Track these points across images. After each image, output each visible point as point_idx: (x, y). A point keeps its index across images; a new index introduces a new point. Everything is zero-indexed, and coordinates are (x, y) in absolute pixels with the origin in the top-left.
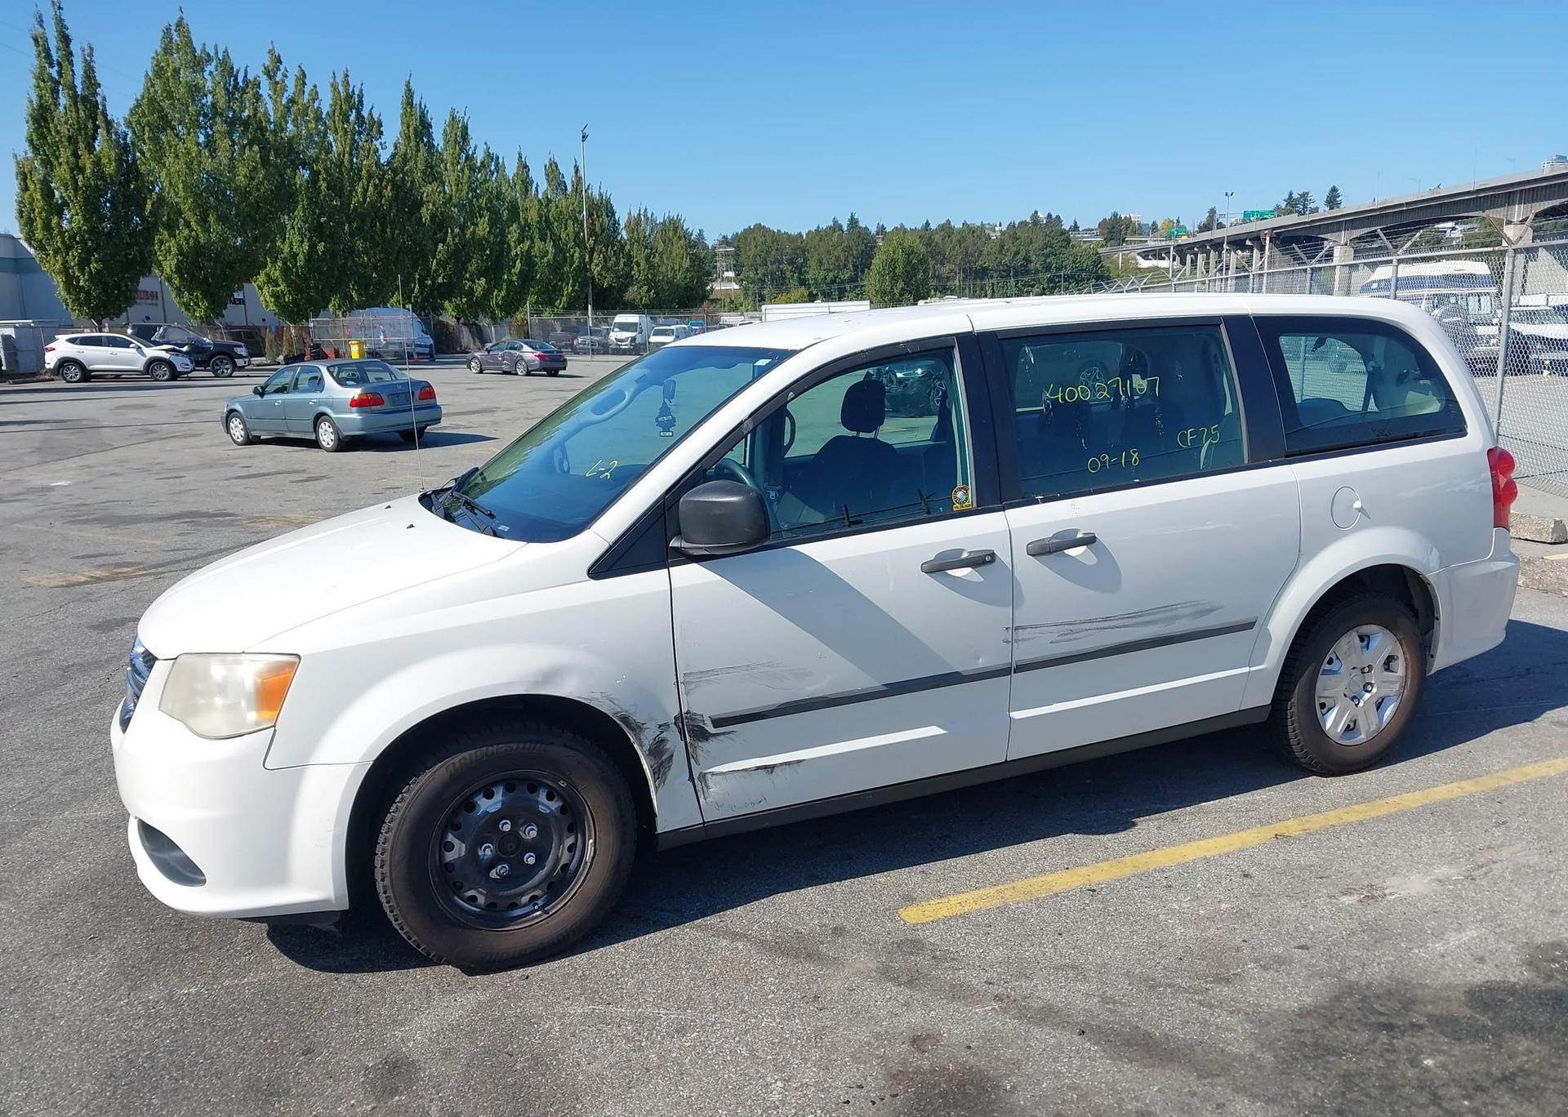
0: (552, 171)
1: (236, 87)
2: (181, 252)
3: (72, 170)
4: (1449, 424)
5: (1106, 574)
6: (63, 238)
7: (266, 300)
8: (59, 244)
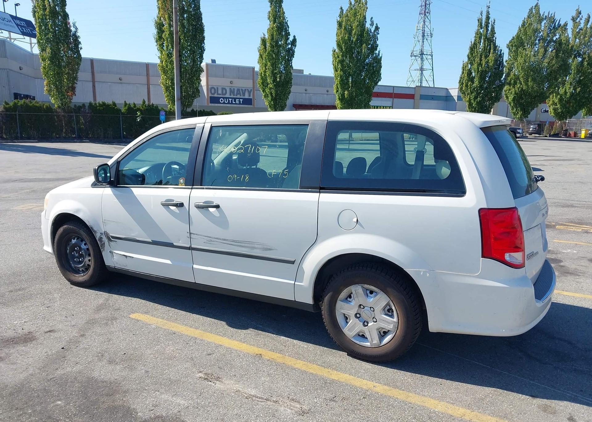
2: (515, 93)
3: (478, 65)
5: (223, 222)
6: (471, 89)
7: (551, 111)
8: (469, 92)
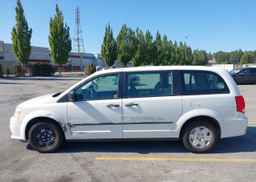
0: (181, 44)
1: (132, 33)
4: (226, 90)
5: (140, 110)
